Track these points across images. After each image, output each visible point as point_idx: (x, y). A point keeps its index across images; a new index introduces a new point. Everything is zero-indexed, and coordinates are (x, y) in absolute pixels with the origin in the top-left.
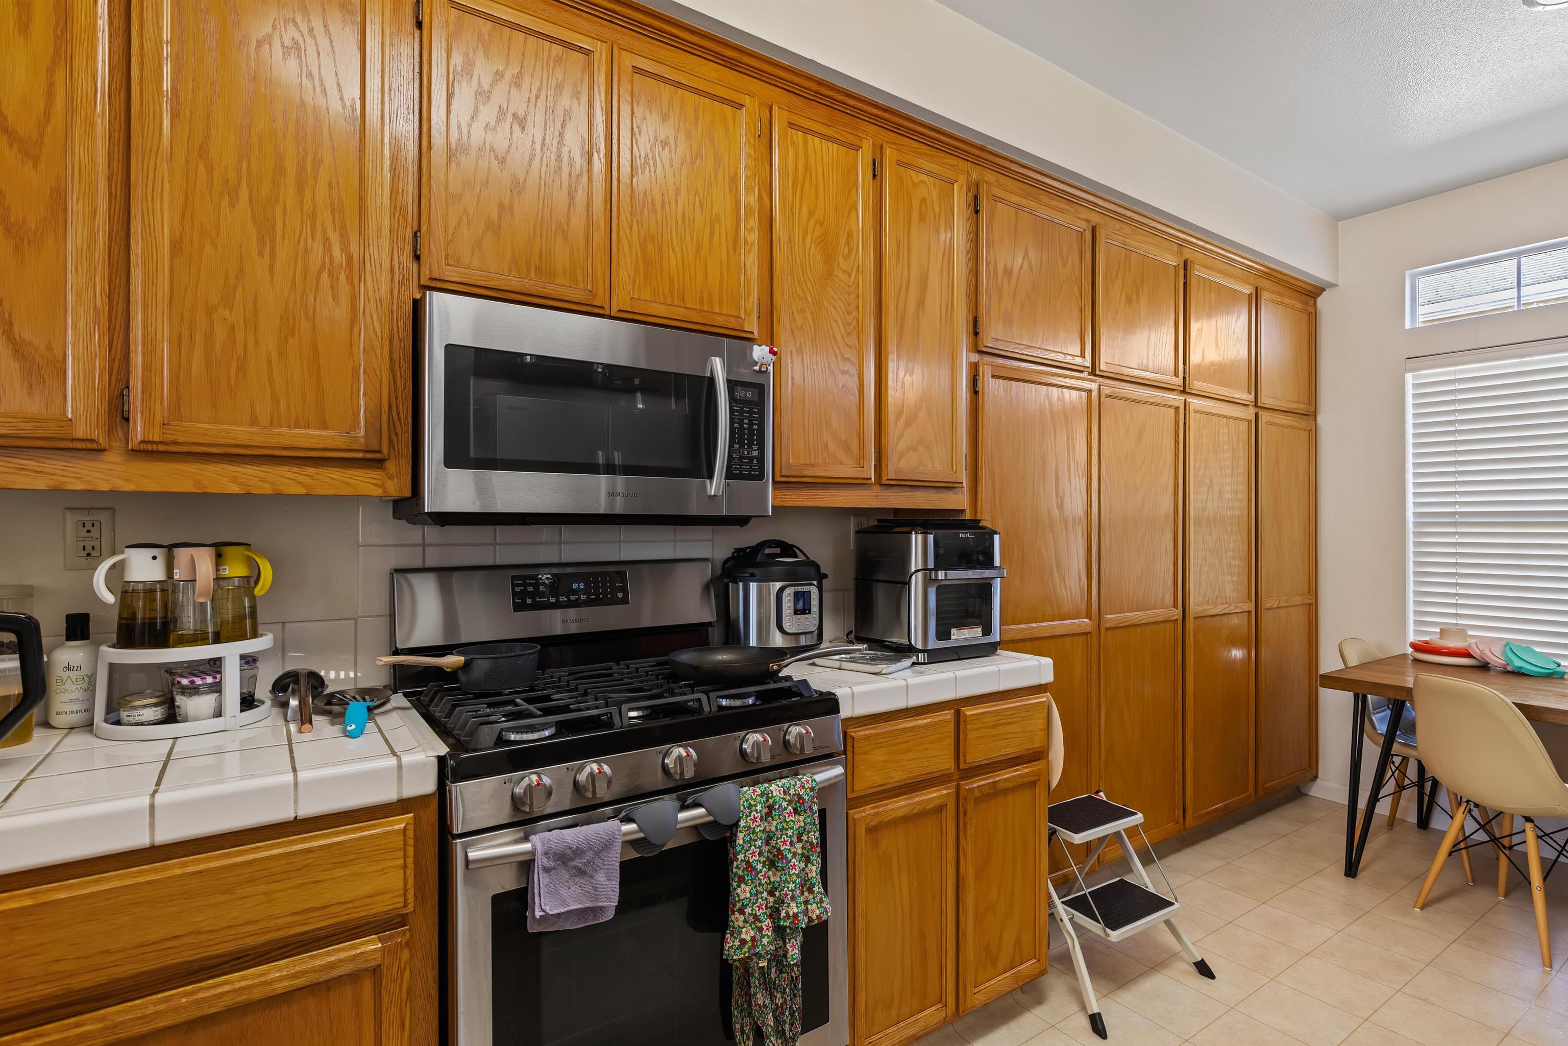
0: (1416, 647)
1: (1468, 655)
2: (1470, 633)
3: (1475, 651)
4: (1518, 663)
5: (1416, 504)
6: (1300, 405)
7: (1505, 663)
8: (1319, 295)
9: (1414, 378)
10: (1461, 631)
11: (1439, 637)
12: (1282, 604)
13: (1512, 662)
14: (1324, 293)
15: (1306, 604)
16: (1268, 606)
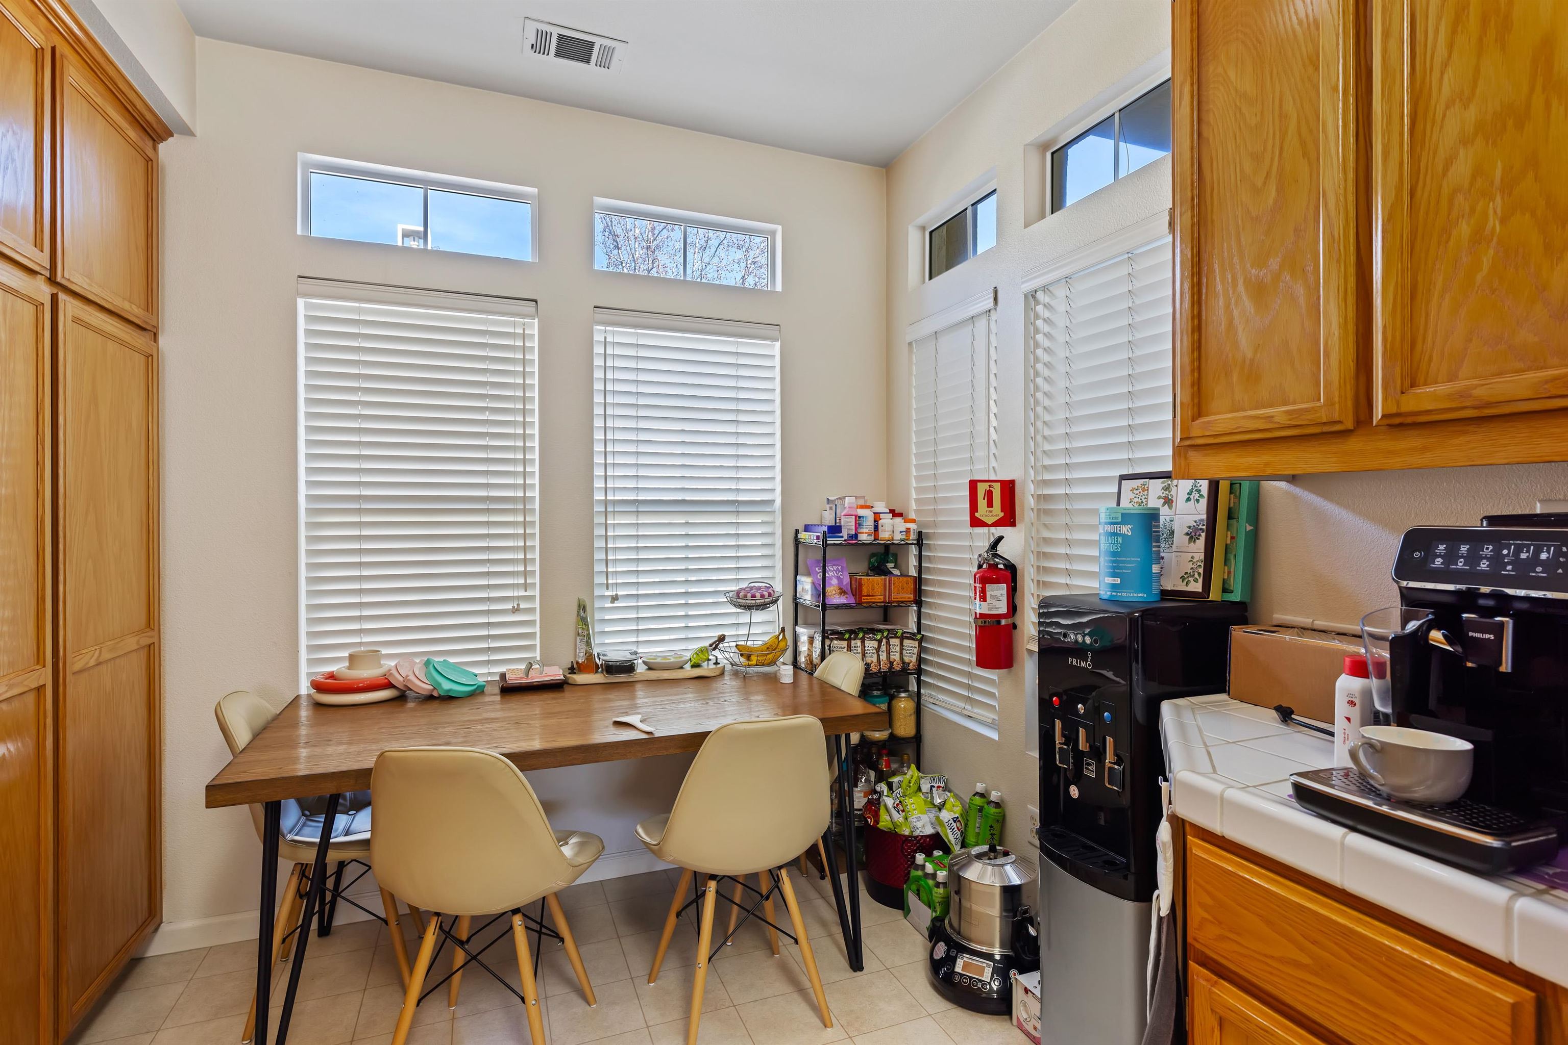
0: (319, 687)
1: (389, 685)
2: (384, 651)
3: (397, 680)
4: (446, 686)
5: (310, 484)
6: (134, 306)
7: (431, 687)
8: (163, 139)
9: (308, 306)
10: (374, 655)
11: (347, 664)
12: (106, 656)
13: (440, 684)
14: (170, 139)
15: (143, 647)
16: (78, 666)
